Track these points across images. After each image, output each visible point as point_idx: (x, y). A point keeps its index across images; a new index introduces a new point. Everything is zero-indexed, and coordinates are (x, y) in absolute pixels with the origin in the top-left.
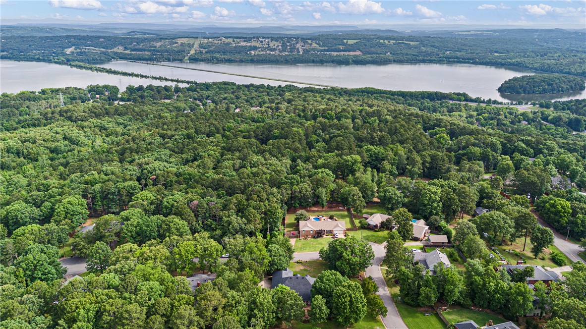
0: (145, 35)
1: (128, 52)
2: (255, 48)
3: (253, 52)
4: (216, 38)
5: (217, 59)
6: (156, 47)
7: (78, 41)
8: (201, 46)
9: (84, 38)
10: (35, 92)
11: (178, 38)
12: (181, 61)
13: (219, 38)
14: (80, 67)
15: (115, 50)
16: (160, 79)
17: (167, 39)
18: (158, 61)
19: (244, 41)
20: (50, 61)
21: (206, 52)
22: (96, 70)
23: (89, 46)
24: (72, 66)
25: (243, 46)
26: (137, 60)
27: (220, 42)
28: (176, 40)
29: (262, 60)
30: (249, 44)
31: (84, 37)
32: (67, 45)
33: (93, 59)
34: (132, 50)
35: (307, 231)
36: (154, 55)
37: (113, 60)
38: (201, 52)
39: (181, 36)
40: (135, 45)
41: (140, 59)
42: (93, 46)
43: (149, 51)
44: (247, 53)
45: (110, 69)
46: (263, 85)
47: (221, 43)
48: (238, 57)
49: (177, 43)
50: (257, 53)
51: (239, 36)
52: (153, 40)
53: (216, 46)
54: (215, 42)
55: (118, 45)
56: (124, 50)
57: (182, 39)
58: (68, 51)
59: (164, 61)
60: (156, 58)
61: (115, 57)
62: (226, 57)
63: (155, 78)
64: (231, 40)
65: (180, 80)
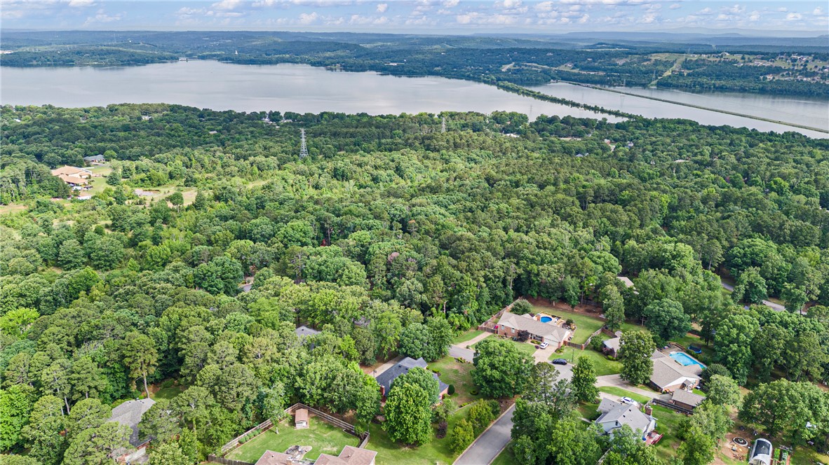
0: (613, 48)
1: (576, 71)
2: (777, 70)
3: (770, 77)
4: (714, 53)
5: (701, 85)
6: (617, 65)
7: (521, 55)
8: (686, 65)
9: (529, 52)
10: (434, 115)
11: (654, 53)
12: (644, 86)
13: (720, 53)
14: (507, 89)
15: (562, 68)
16: (595, 109)
17: (637, 54)
18: (610, 86)
19: (762, 59)
20: (479, 80)
21: (688, 75)
22: (523, 93)
23: (532, 62)
24: (499, 87)
25: (756, 67)
26: (583, 82)
27: (718, 59)
28: (649, 56)
29: (781, 91)
30: (768, 64)
31: (530, 50)
32: (507, 61)
33: (528, 79)
34: (583, 69)
35: (507, 328)
36: (608, 76)
37: (552, 81)
38: (681, 75)
39: (659, 50)
40: (589, 62)
41: (588, 82)
42: (535, 63)
43: (604, 70)
44: (758, 78)
45: (539, 93)
46: (745, 128)
47: (720, 62)
48: (739, 83)
49: (650, 60)
50: (777, 78)
51: (756, 50)
52: (618, 55)
53: (709, 66)
54: (712, 59)
55: (568, 61)
56: (573, 69)
57: (660, 54)
58: (505, 68)
59: (619, 86)
60: (608, 81)
61: (556, 77)
62: (718, 83)
63: (589, 108)
64: (738, 57)
65: (621, 112)
